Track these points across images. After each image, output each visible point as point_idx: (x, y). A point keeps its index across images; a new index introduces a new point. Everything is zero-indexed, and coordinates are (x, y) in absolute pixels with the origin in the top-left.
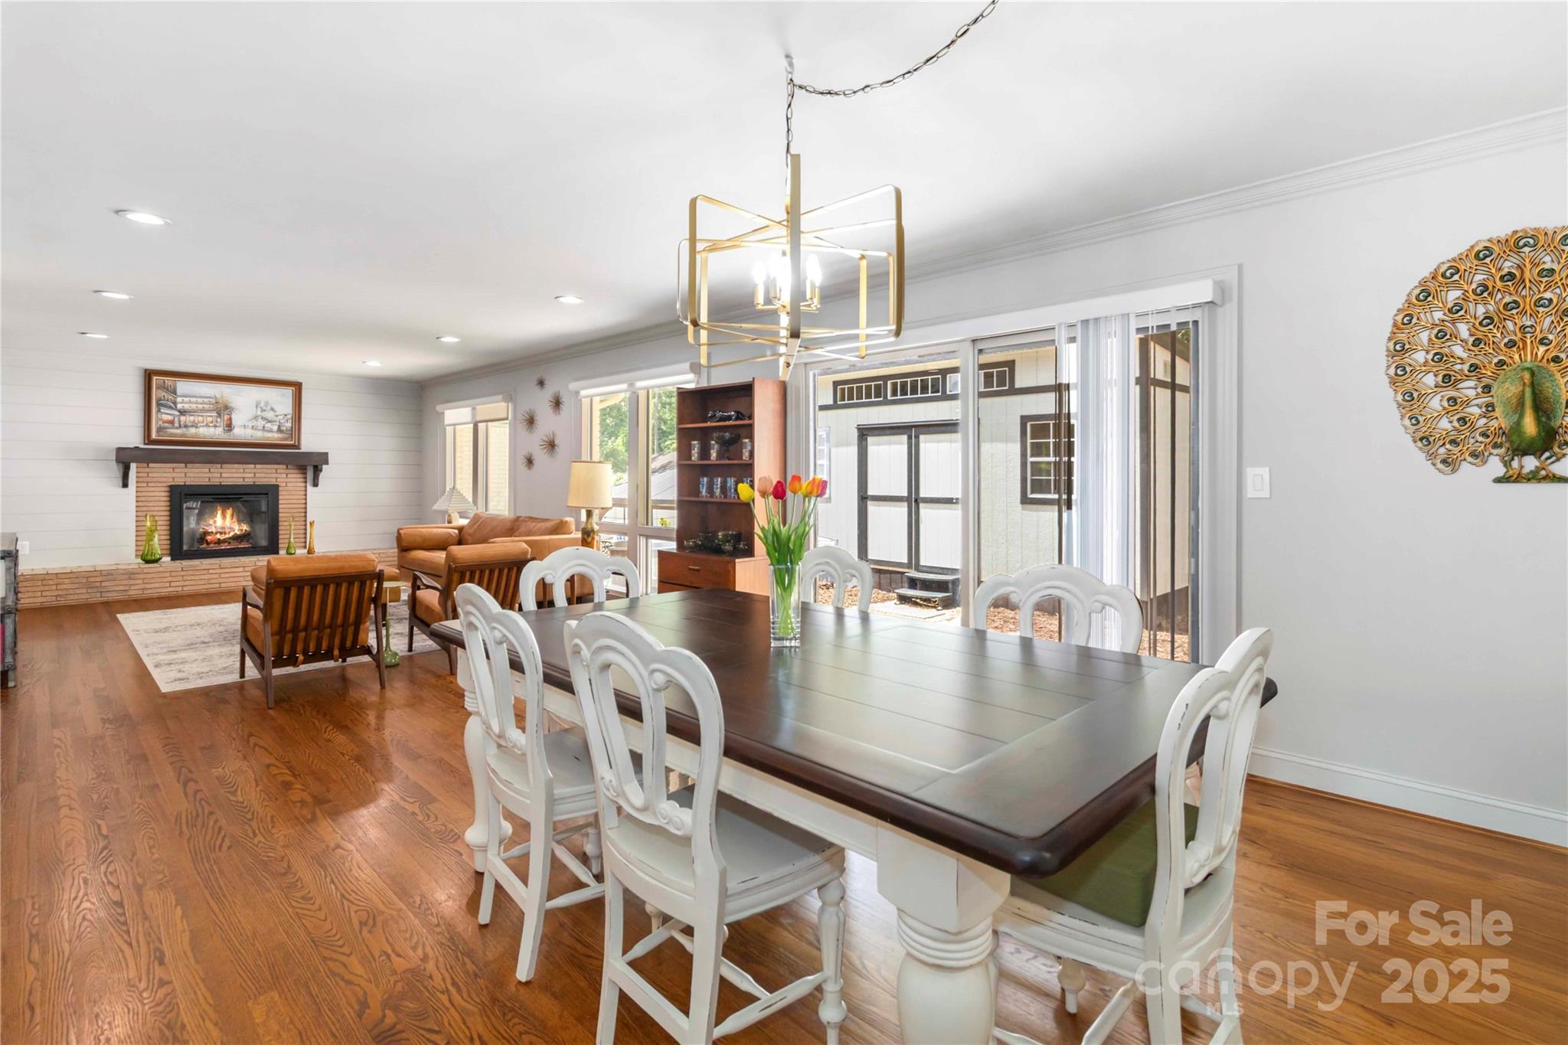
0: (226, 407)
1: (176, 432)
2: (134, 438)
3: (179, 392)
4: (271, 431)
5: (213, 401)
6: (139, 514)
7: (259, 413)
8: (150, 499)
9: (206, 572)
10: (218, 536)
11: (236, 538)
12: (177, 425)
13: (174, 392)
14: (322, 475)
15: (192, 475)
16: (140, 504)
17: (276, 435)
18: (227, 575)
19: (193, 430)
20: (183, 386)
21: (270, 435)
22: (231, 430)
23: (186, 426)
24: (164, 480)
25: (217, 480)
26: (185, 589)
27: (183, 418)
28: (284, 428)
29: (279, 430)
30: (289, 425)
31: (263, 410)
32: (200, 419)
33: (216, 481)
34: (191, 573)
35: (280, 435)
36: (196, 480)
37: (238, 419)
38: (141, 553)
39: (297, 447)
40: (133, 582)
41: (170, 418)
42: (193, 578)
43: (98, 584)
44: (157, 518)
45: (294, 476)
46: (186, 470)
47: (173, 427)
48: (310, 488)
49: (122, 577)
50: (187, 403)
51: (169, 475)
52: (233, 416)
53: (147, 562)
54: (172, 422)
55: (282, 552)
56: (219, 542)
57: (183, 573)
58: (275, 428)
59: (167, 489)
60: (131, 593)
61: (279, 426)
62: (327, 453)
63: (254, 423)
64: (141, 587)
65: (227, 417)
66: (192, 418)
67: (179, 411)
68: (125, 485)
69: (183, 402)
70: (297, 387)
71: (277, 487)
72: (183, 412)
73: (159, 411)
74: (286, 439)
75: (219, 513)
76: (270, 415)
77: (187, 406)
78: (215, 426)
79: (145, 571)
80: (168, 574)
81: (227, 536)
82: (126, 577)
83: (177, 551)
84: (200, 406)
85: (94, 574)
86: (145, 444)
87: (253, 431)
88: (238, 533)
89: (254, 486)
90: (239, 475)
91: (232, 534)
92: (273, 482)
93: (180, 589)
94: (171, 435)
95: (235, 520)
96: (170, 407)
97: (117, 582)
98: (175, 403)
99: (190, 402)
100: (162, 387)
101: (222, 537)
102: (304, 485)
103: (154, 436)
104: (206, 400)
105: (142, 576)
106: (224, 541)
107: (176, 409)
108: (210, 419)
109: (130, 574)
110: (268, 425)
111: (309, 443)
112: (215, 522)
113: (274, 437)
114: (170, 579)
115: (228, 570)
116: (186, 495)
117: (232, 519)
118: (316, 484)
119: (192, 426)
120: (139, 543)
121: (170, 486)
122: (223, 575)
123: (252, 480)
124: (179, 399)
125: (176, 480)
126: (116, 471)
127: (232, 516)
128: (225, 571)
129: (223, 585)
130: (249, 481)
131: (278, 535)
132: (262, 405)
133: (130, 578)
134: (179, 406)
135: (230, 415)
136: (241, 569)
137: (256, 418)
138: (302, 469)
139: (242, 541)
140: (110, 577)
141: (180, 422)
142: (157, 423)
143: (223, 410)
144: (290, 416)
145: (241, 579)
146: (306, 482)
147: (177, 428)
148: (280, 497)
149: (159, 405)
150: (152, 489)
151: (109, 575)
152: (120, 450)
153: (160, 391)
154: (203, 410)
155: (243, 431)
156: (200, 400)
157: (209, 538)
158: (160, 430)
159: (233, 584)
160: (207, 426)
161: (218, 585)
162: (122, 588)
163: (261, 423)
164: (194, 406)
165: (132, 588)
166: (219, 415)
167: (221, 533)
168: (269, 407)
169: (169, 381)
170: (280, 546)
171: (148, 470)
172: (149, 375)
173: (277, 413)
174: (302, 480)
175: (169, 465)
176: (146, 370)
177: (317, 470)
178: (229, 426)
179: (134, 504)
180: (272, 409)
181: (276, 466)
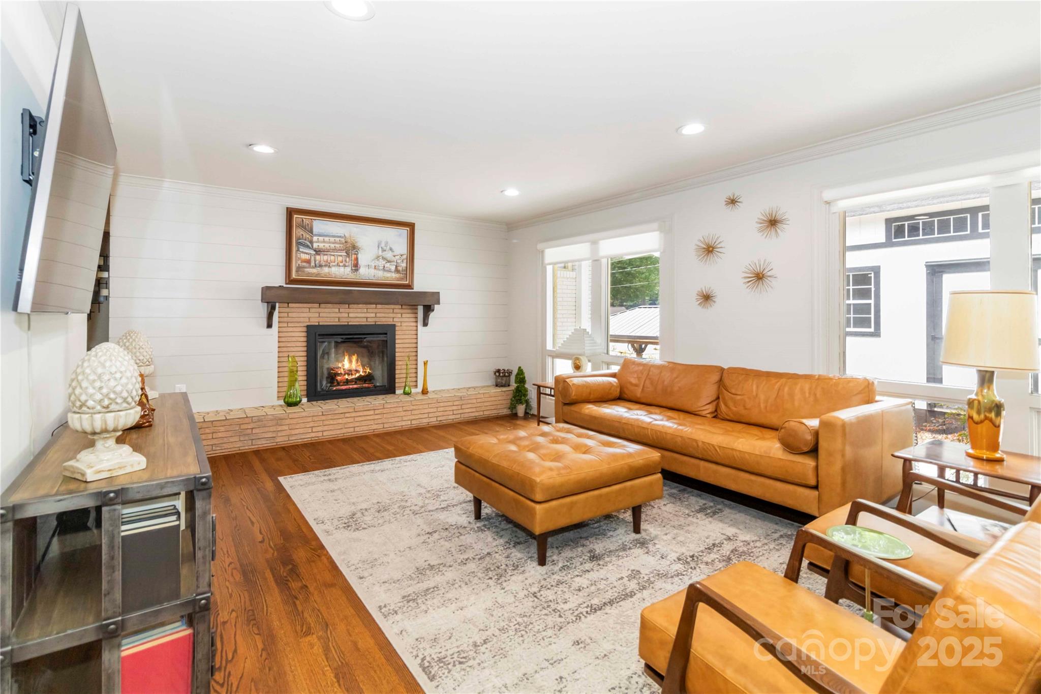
0: (354, 247)
1: (312, 272)
2: (277, 279)
3: (315, 231)
4: (390, 271)
5: (343, 240)
6: (281, 355)
7: (380, 253)
8: (290, 339)
9: (342, 416)
10: (346, 377)
11: (360, 379)
12: (313, 264)
13: (311, 231)
14: (432, 315)
15: (324, 315)
16: (282, 344)
17: (394, 275)
18: (360, 419)
19: (326, 270)
20: (320, 226)
21: (388, 275)
22: (358, 270)
23: (321, 266)
24: (302, 320)
25: (345, 320)
26: (325, 434)
27: (318, 257)
28: (400, 269)
29: (397, 271)
30: (404, 265)
31: (384, 251)
32: (332, 258)
33: (344, 322)
34: (330, 417)
35: (397, 275)
36: (328, 320)
37: (364, 258)
38: (284, 394)
39: (409, 286)
40: (280, 428)
41: (307, 257)
42: (332, 422)
43: (249, 431)
44: (297, 359)
45: (408, 315)
46: (320, 310)
47: (310, 267)
48: (420, 327)
49: (270, 423)
50: (322, 242)
51: (305, 315)
52: (360, 256)
53: (290, 405)
54: (308, 262)
55: (399, 392)
56: (347, 382)
57: (323, 418)
58: (393, 268)
59: (305, 329)
60: (278, 440)
61: (396, 267)
62: (438, 293)
63: (377, 263)
64: (288, 433)
65: (354, 257)
66: (325, 258)
67: (315, 251)
68: (269, 326)
69: (318, 242)
70: (411, 226)
71: (394, 326)
72: (318, 252)
73: (298, 250)
74: (402, 279)
75: (347, 358)
76: (389, 255)
77: (321, 245)
78: (345, 266)
79: (291, 416)
80: (310, 419)
81: (354, 377)
82: (274, 423)
83: (314, 394)
84: (332, 246)
85: (247, 420)
86: (286, 284)
87: (375, 271)
88: (363, 374)
89: (375, 326)
90: (363, 315)
91: (358, 375)
92: (389, 321)
93: (320, 434)
94: (309, 274)
95: (359, 363)
96: (308, 247)
97: (267, 429)
98: (311, 242)
99: (324, 242)
100: (302, 226)
101: (350, 377)
102: (414, 324)
103: (294, 276)
104: (337, 239)
105: (288, 422)
106: (351, 381)
107: (312, 248)
108: (340, 259)
109: (278, 421)
110: (388, 265)
111: (421, 284)
112: (343, 365)
113: (391, 277)
114: (311, 424)
115: (361, 414)
116: (319, 335)
117: (357, 362)
118: (425, 324)
119: (326, 266)
120: (281, 384)
121: (308, 327)
122: (357, 419)
123: (373, 320)
124: (315, 239)
125: (312, 320)
126: (263, 309)
127: (357, 360)
128: (358, 414)
129: (357, 429)
130: (371, 321)
131: (395, 374)
132: (383, 245)
133: (277, 424)
134: (315, 245)
135: (357, 254)
136: (372, 412)
137: (378, 258)
138: (414, 307)
139: (365, 381)
140: (260, 423)
141: (315, 261)
142: (296, 262)
143: (351, 249)
144: (405, 257)
145: (372, 422)
146: (417, 322)
147: (313, 268)
148: (397, 337)
149: (298, 244)
150: (291, 329)
151: (259, 421)
152: (266, 290)
153: (299, 230)
154: (335, 250)
155: (366, 273)
156: (332, 239)
157: (339, 378)
158: (299, 269)
159: (365, 428)
160: (338, 265)
161: (352, 430)
162: (270, 435)
163: (381, 263)
164: (327, 245)
165: (279, 434)
166: (348, 254)
167: (349, 374)
168: (388, 247)
169: (306, 219)
170: (397, 385)
171: (287, 310)
172: (291, 213)
173: (395, 253)
174: (414, 320)
175: (305, 305)
176: (287, 208)
177: (428, 309)
178: (356, 266)
179: (276, 344)
180: (391, 249)
181: (393, 306)
